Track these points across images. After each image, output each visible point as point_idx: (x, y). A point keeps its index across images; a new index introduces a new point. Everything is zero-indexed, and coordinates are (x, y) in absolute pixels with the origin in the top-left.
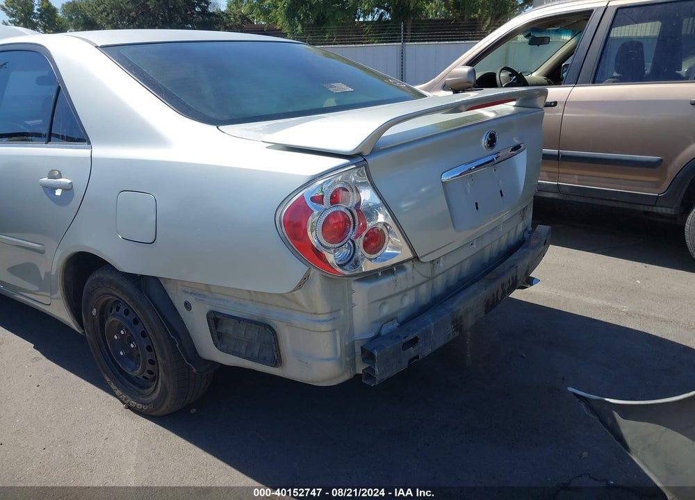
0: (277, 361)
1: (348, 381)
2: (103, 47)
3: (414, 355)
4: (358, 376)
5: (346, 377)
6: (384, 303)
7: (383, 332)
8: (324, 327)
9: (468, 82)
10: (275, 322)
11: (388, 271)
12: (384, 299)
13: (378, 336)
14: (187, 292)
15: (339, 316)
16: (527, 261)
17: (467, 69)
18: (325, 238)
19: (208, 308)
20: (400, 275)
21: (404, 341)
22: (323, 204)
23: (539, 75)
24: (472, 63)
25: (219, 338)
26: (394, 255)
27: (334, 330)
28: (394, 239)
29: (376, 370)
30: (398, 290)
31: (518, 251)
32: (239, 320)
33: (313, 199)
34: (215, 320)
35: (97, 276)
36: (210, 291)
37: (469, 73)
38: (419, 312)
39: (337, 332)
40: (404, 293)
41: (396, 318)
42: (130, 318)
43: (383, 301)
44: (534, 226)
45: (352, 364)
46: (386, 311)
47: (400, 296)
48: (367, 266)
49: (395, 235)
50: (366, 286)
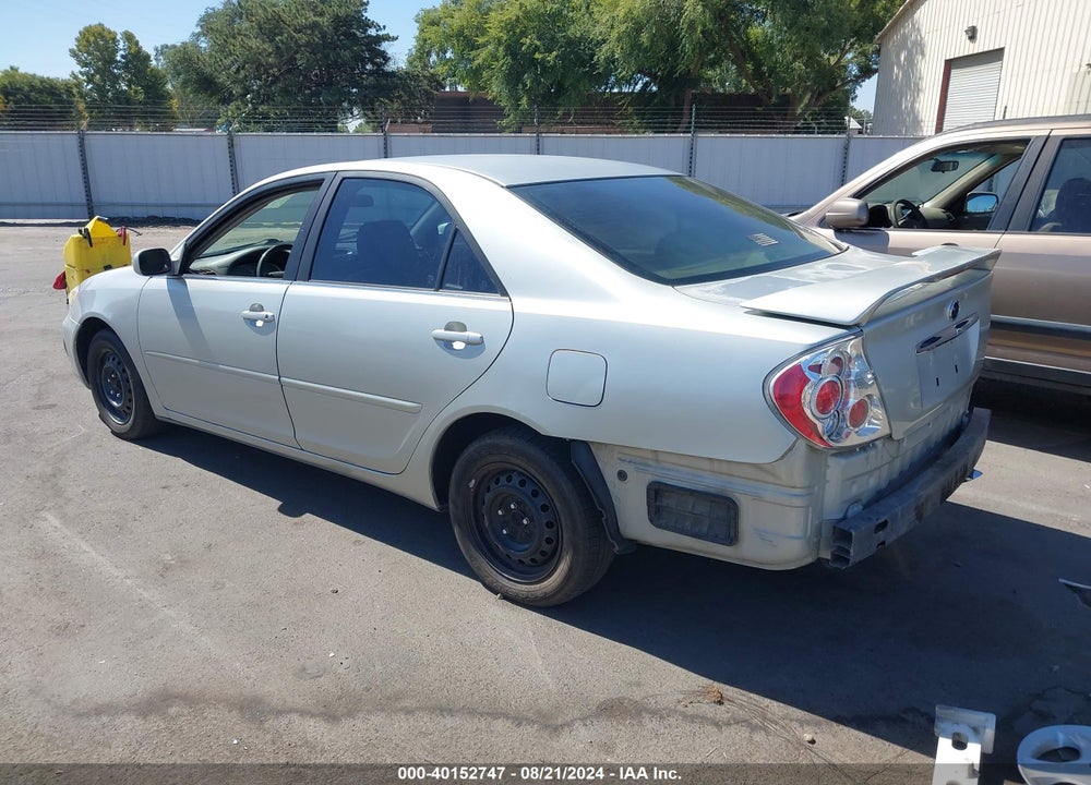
0: (731, 538)
1: (812, 564)
2: (508, 188)
3: (882, 539)
4: (819, 561)
5: (809, 560)
6: (854, 482)
7: (850, 514)
8: (797, 502)
9: (859, 220)
10: (738, 495)
11: (864, 447)
12: (856, 477)
13: (844, 518)
14: (624, 461)
15: (813, 493)
16: (975, 448)
17: (855, 204)
18: (818, 408)
19: (649, 478)
20: (872, 453)
21: (877, 523)
22: (820, 372)
23: (935, 206)
24: (858, 195)
25: (657, 513)
26: (874, 431)
27: (807, 507)
28: (875, 410)
29: (851, 551)
30: (869, 468)
31: (962, 437)
32: (692, 492)
33: (810, 368)
34: (656, 492)
35: (489, 441)
36: (657, 461)
37: (860, 208)
38: (880, 496)
39: (811, 509)
40: (870, 473)
41: (860, 500)
42: (529, 488)
43: (853, 479)
44: (971, 409)
45: (817, 546)
46: (855, 490)
47: (867, 477)
48: (854, 440)
49: (877, 406)
50: (842, 461)
